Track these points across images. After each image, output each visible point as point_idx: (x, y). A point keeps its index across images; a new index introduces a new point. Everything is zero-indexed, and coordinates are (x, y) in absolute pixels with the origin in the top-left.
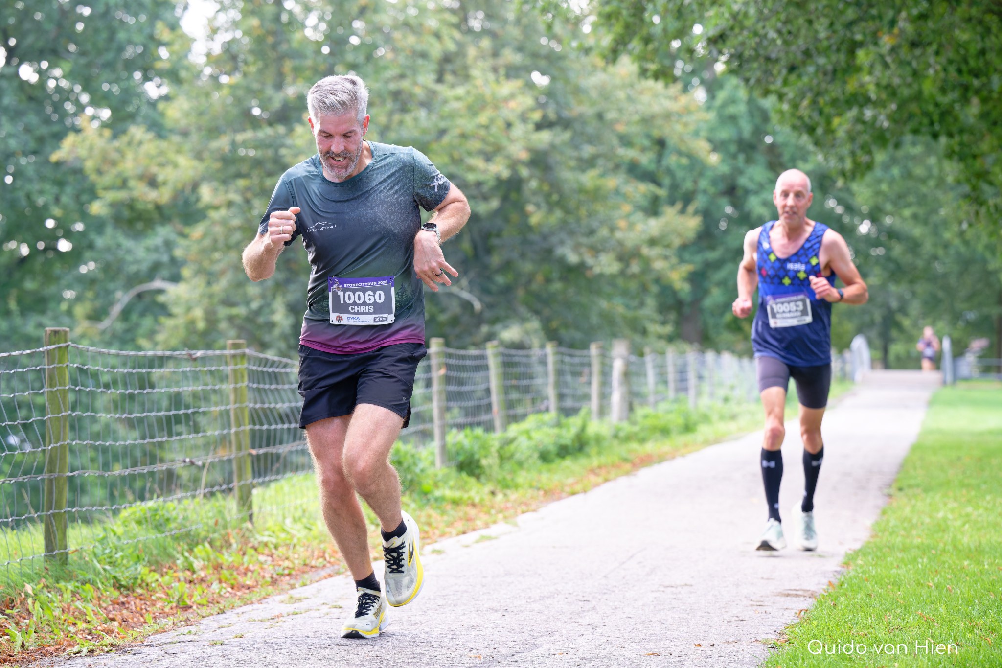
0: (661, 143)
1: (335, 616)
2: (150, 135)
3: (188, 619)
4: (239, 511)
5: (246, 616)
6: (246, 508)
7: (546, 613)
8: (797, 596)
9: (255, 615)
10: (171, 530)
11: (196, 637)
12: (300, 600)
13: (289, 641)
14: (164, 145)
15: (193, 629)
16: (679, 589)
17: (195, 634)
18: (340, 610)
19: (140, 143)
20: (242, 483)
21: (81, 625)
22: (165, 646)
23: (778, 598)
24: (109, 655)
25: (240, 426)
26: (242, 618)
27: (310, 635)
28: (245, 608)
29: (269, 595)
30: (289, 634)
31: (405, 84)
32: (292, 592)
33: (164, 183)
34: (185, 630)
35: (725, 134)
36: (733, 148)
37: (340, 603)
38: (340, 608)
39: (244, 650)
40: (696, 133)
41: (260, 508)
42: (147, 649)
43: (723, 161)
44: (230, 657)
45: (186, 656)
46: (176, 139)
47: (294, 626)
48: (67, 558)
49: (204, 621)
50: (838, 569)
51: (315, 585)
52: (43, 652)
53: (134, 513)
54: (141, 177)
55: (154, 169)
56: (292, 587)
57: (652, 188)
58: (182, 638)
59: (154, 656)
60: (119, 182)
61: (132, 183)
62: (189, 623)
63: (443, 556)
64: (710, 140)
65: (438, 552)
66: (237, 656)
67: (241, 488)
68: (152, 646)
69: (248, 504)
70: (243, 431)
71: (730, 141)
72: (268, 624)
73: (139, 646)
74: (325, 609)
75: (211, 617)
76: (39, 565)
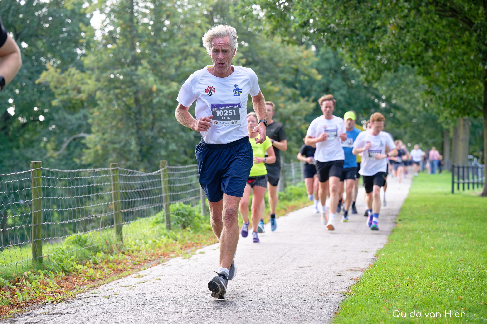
0: (297, 70)
1: (158, 284)
2: (78, 71)
3: (94, 287)
4: (116, 236)
5: (119, 284)
6: (119, 235)
7: (248, 280)
8: (356, 270)
9: (123, 284)
10: (87, 246)
11: (97, 295)
12: (143, 276)
13: (137, 296)
14: (83, 75)
15: (96, 291)
16: (305, 268)
17: (97, 293)
18: (159, 281)
19: (73, 75)
20: (118, 224)
21: (48, 289)
22: (84, 299)
23: (348, 272)
24: (60, 304)
25: (116, 200)
26: (118, 285)
27: (147, 293)
28: (119, 281)
29: (129, 274)
30: (138, 292)
31: (187, 48)
32: (139, 272)
33: (84, 92)
34: (93, 291)
35: (323, 66)
36: (327, 72)
37: (160, 278)
38: (160, 280)
39: (118, 300)
40: (312, 66)
41: (126, 235)
42: (76, 300)
43: (323, 78)
44: (112, 304)
45: (93, 304)
46: (89, 72)
47: (140, 289)
48: (42, 260)
49: (101, 287)
50: (374, 257)
51: (149, 269)
52: (32, 302)
53: (70, 239)
54: (74, 89)
55: (80, 86)
56: (140, 270)
57: (293, 90)
58: (92, 295)
59: (79, 304)
60: (65, 91)
61: (70, 92)
62: (95, 288)
63: (204, 255)
64: (317, 69)
65: (202, 253)
66: (115, 304)
67: (117, 227)
68: (78, 299)
69: (120, 233)
70: (118, 202)
71: (326, 69)
72: (129, 288)
73: (73, 299)
74: (153, 281)
75: (104, 285)
76: (30, 263)
